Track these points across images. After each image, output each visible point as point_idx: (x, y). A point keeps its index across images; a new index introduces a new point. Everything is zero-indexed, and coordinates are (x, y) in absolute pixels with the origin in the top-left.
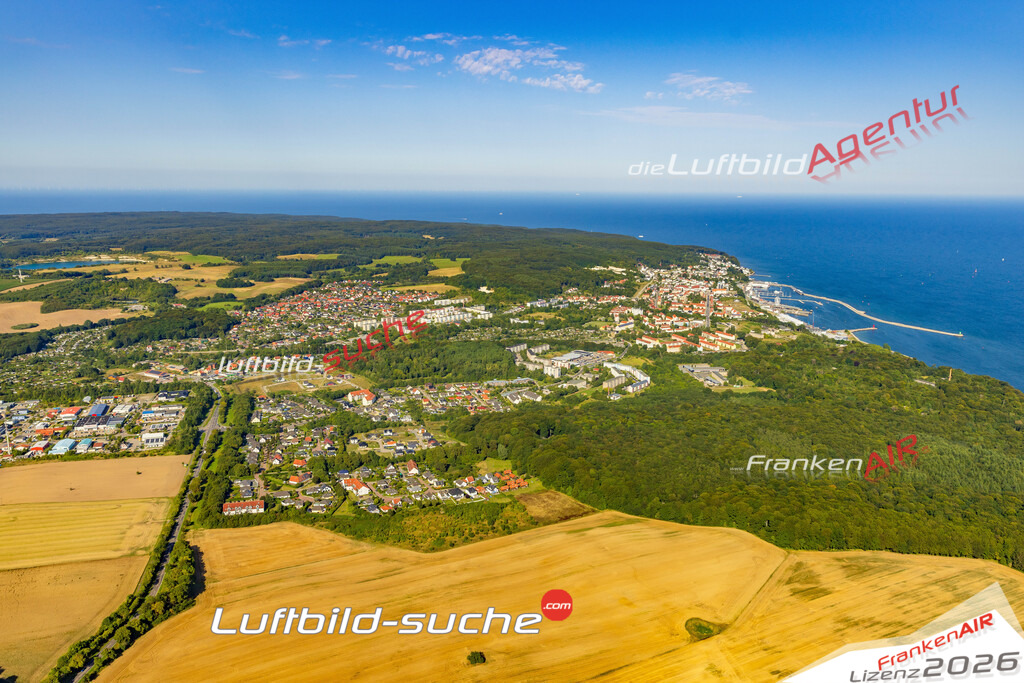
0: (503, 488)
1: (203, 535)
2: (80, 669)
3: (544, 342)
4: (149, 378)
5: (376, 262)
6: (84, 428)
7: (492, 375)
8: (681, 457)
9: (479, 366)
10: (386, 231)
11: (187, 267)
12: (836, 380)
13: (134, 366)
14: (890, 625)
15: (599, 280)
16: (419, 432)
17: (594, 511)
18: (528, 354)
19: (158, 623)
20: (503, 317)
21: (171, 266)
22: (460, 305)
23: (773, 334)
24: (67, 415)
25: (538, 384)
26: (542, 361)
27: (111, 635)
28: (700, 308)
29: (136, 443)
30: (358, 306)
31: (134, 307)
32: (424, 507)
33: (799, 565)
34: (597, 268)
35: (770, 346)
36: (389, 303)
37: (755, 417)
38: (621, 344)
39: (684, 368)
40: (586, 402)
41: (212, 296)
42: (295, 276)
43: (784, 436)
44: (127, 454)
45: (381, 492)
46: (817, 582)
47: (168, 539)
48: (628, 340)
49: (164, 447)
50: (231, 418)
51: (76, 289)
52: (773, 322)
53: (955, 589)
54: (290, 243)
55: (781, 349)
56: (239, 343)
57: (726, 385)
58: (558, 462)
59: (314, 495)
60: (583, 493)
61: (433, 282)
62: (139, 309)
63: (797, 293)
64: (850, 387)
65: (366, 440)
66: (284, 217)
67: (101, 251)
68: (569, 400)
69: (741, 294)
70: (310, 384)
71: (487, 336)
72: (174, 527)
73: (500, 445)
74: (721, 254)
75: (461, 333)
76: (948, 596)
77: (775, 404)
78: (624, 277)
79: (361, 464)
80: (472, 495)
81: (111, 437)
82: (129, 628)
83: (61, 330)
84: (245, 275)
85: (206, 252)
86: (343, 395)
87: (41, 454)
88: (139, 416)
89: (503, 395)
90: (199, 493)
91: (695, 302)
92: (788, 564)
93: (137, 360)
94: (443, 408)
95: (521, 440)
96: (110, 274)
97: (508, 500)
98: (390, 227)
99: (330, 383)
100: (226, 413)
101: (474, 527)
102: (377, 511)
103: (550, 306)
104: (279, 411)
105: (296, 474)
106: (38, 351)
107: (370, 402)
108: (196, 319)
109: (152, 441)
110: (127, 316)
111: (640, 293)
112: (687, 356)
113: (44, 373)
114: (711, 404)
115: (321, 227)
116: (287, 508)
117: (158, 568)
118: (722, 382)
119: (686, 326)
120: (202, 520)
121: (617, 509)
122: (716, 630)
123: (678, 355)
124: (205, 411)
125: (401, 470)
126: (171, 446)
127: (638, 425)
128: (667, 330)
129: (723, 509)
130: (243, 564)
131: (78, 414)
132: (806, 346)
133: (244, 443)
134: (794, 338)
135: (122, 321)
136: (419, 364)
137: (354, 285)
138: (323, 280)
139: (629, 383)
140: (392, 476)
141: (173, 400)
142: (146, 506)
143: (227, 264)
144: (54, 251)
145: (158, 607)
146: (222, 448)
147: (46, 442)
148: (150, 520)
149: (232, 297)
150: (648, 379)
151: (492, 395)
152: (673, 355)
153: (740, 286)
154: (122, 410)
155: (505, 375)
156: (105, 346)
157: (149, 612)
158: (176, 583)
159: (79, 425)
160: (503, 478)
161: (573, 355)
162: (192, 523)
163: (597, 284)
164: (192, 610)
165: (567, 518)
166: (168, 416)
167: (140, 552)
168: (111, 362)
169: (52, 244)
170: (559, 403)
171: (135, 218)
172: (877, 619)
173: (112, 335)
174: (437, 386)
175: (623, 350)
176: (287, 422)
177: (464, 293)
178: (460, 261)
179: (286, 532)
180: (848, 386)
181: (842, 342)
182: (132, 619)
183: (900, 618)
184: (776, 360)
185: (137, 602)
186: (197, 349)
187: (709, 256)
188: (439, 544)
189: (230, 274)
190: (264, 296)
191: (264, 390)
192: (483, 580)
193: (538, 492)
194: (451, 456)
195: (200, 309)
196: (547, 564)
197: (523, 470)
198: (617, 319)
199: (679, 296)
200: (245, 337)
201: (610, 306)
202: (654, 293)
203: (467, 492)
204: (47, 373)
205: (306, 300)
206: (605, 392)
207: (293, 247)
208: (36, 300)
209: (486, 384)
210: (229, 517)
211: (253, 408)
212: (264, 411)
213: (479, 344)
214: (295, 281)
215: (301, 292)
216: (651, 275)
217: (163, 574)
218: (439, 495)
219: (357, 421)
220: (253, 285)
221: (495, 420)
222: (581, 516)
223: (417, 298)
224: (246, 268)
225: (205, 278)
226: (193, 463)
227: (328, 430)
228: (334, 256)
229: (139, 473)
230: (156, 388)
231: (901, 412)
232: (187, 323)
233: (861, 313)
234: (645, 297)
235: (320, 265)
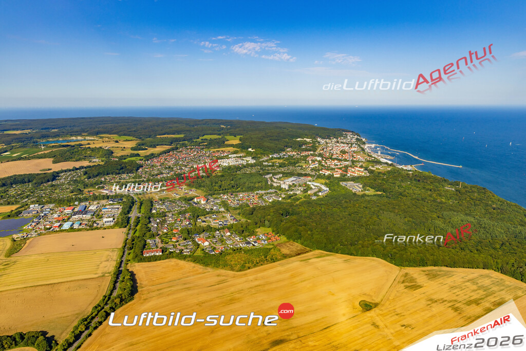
0: (269, 241)
1: (135, 266)
3: (279, 173)
4: (104, 193)
5: (201, 138)
6: (76, 217)
7: (258, 189)
8: (348, 225)
9: (252, 185)
10: (204, 124)
11: (117, 142)
12: (411, 188)
13: (97, 187)
14: (451, 301)
15: (301, 144)
16: (228, 216)
17: (311, 251)
18: (273, 179)
19: (118, 308)
20: (260, 162)
21: (109, 141)
22: (240, 157)
23: (379, 167)
24: (68, 211)
25: (279, 192)
26: (279, 182)
27: (96, 315)
28: (346, 156)
29: (100, 223)
30: (195, 158)
31: (94, 160)
32: (235, 250)
33: (406, 274)
34: (299, 139)
35: (379, 173)
36: (209, 156)
37: (378, 206)
38: (313, 173)
39: (343, 184)
40: (301, 200)
41: (129, 154)
42: (166, 145)
43: (392, 214)
44: (97, 228)
45: (214, 244)
46: (416, 282)
47: (119, 268)
48: (316, 171)
49: (114, 225)
50: (143, 210)
51: (68, 153)
52: (379, 162)
54: (162, 130)
55: (384, 174)
56: (143, 176)
57: (362, 191)
58: (293, 229)
59: (184, 246)
60: (306, 243)
61: (227, 147)
62: (97, 161)
63: (387, 149)
64: (417, 191)
65: (205, 219)
66: (158, 119)
67: (77, 135)
68: (294, 199)
69: (363, 150)
70: (177, 194)
71: (254, 171)
72: (121, 262)
73: (266, 221)
74: (352, 132)
75: (242, 170)
76: (475, 287)
77: (386, 200)
78: (311, 143)
79: (204, 231)
80: (255, 244)
81: (89, 221)
82: (105, 311)
83: (62, 171)
84: (143, 145)
85: (125, 135)
86: (192, 199)
87: (57, 229)
88: (101, 211)
89: (264, 198)
90: (131, 246)
91: (343, 154)
92: (401, 273)
93: (98, 184)
94: (238, 204)
95: (275, 219)
96: (82, 145)
97: (272, 247)
98: (205, 122)
99: (186, 193)
100: (140, 208)
101: (258, 259)
102: (213, 253)
103: (280, 157)
104: (164, 207)
105: (175, 236)
106: (52, 181)
107: (205, 202)
108: (123, 165)
109: (108, 222)
110: (92, 164)
111: (319, 150)
112: (343, 178)
113: (56, 191)
114: (358, 200)
115: (175, 123)
116: (172, 252)
117: (116, 282)
118: (360, 190)
119: (341, 164)
120: (134, 259)
121: (321, 249)
122: (373, 306)
123: (339, 178)
124: (131, 207)
125: (222, 233)
126: (116, 224)
127: (327, 211)
128: (333, 167)
129: (369, 249)
130: (154, 279)
131: (73, 210)
132: (395, 173)
133: (150, 222)
134: (389, 169)
135: (89, 167)
136: (225, 184)
137: (192, 149)
138: (178, 147)
139: (320, 191)
140: (218, 236)
141: (116, 203)
142: (107, 253)
143: (135, 140)
144: (56, 135)
145: (118, 301)
146: (140, 225)
147: (59, 224)
148: (110, 259)
149: (138, 155)
150: (328, 189)
151: (259, 198)
152: (337, 178)
153: (362, 146)
154: (93, 208)
155: (264, 188)
156: (82, 178)
157: (113, 303)
158: (125, 289)
159: (74, 215)
160: (269, 236)
161: (293, 179)
162: (129, 260)
163: (300, 146)
164: (133, 302)
165: (299, 254)
166: (114, 210)
167: (107, 275)
168: (86, 186)
169: (55, 132)
170: (289, 201)
171: (91, 120)
172: (445, 299)
173: (86, 173)
174: (234, 194)
175: (315, 176)
176: (168, 212)
177: (242, 152)
178: (238, 137)
179: (173, 264)
181: (410, 171)
182: (105, 307)
184: (383, 179)
185: (107, 298)
186: (124, 179)
187: (347, 133)
188: (243, 268)
189: (136, 144)
190: (152, 154)
191: (157, 197)
192: (265, 285)
193: (285, 242)
194: (244, 226)
195: (124, 161)
196: (293, 276)
197: (276, 232)
198: (310, 162)
199: (336, 151)
200: (146, 173)
201: (307, 156)
202: (325, 150)
203: (253, 243)
204: (57, 191)
205: (171, 156)
206: (309, 195)
207: (163, 132)
208: (50, 158)
209: (256, 193)
210: (146, 257)
211: (152, 206)
212: (158, 207)
213: (251, 175)
214: (166, 147)
215: (169, 152)
216: (323, 142)
217: (118, 285)
218: (241, 245)
219: (200, 211)
220: (147, 149)
221: (262, 209)
222: (305, 253)
223: (221, 154)
224: (143, 142)
225: (125, 146)
226: (127, 232)
227: (187, 215)
228: (182, 136)
229: (103, 237)
230: (108, 197)
231: (441, 203)
232: (119, 167)
233: (417, 158)
234: (321, 152)
235: (177, 140)
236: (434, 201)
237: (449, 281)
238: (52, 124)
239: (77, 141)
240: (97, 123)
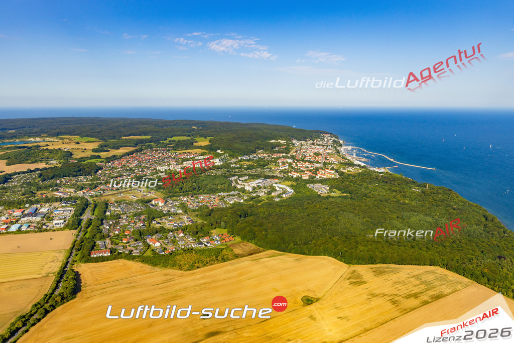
0: (222, 241)
1: (81, 266)
2: (21, 328)
3: (245, 175)
4: (58, 195)
5: (169, 139)
6: (25, 219)
7: (220, 191)
8: (304, 225)
9: (214, 187)
10: (174, 125)
11: (78, 143)
12: (377, 190)
13: (50, 189)
14: (391, 295)
15: (273, 146)
16: (185, 217)
17: (264, 251)
18: (238, 181)
19: (58, 306)
20: (227, 164)
21: (70, 143)
23: (351, 170)
24: (17, 213)
25: (242, 194)
26: (244, 184)
27: (36, 313)
28: (319, 159)
29: (50, 225)
30: (159, 160)
31: (51, 162)
32: (185, 251)
33: (354, 271)
34: (272, 141)
35: (349, 175)
36: (174, 158)
37: (339, 207)
38: (282, 176)
39: (309, 186)
40: (264, 202)
41: (89, 156)
42: (130, 146)
43: (352, 215)
44: (46, 230)
45: (166, 245)
46: (361, 279)
47: (64, 268)
48: (285, 173)
49: (64, 227)
50: (96, 213)
51: (23, 154)
52: (351, 164)
53: (421, 279)
54: (128, 131)
55: (354, 176)
56: (102, 178)
57: (328, 193)
58: (248, 229)
59: (134, 247)
60: (259, 243)
61: (195, 149)
62: (54, 163)
63: (364, 151)
64: (383, 193)
65: (160, 221)
66: (126, 119)
67: (36, 136)
68: (255, 201)
69: (338, 152)
70: (135, 196)
71: (220, 173)
72: (67, 263)
73: (222, 222)
74: (330, 134)
75: (207, 172)
76: (418, 282)
77: (349, 201)
78: (285, 145)
79: (157, 232)
80: (208, 245)
81: (38, 223)
82: (44, 309)
83: (15, 174)
84: (105, 146)
85: (87, 136)
86: (150, 201)
87: (4, 231)
88: (52, 213)
89: (225, 199)
90: (79, 247)
91: (317, 156)
92: (349, 271)
93: (52, 187)
94: (197, 206)
95: (232, 220)
96: (40, 147)
97: (224, 247)
98: (176, 123)
99: (144, 196)
100: (94, 210)
101: (208, 259)
102: (163, 253)
103: (250, 159)
104: (119, 209)
105: (126, 237)
106: (4, 183)
107: (163, 204)
108: (81, 167)
109: (58, 224)
110: (48, 166)
111: (292, 152)
112: (312, 180)
114: (320, 201)
116: (121, 253)
117: (59, 282)
118: (326, 192)
119: (312, 167)
120: (80, 260)
121: (275, 249)
122: (315, 301)
123: (307, 180)
124: (84, 210)
125: (175, 234)
126: (67, 226)
127: (286, 212)
128: (303, 169)
129: (321, 248)
130: (100, 279)
131: (22, 212)
132: (365, 175)
133: (102, 224)
134: (360, 171)
135: (45, 169)
136: (186, 186)
137: (158, 150)
138: (143, 148)
139: (284, 193)
140: (171, 237)
141: (69, 205)
142: (54, 254)
143: (97, 141)
144: (13, 136)
145: (58, 299)
146: (91, 226)
147: (7, 226)
148: (56, 260)
149: (99, 157)
150: (293, 191)
151: (220, 200)
152: (305, 180)
153: (338, 148)
154: (44, 210)
155: (227, 190)
156: (37, 181)
157: (54, 301)
158: (67, 288)
159: (23, 217)
160: (223, 237)
161: (259, 181)
162: (76, 261)
163: (272, 148)
164: (75, 300)
165: (251, 254)
166: (66, 212)
167: (50, 275)
168: (39, 188)
169: (13, 133)
170: (251, 202)
171: (53, 120)
172: (386, 293)
173: (40, 175)
174: (195, 196)
175: (282, 178)
176: (123, 214)
177: (210, 153)
178: (209, 138)
179: (121, 264)
180: (382, 192)
181: (382, 173)
182: (46, 305)
183: (396, 292)
184: (351, 181)
185: (48, 297)
186: (81, 181)
187: (325, 135)
188: (192, 267)
189: (98, 146)
190: (114, 156)
191: (113, 199)
192: (211, 283)
193: (239, 243)
194: (199, 227)
195: (83, 163)
196: (241, 275)
197: (232, 233)
198: (280, 164)
199: (310, 153)
200: (105, 175)
201: (278, 158)
202: (298, 152)
203: (206, 244)
204: (8, 194)
205: (134, 158)
206: (273, 197)
207: (129, 133)
208: (4, 159)
209: (217, 195)
210: (93, 258)
211: (107, 208)
212: (112, 209)
213: (215, 177)
214: (129, 149)
215: (132, 154)
216: (298, 144)
217: (61, 284)
218: (193, 245)
219: (156, 213)
220: (109, 151)
221: (220, 211)
222: (258, 253)
223: (187, 156)
224: (106, 143)
225: (86, 148)
226: (77, 233)
227: (142, 217)
228: (149, 137)
229: (51, 239)
230: (61, 200)
231: (404, 204)
232: (77, 169)
233: (392, 160)
234: (294, 154)
235: (142, 141)
236: (397, 202)
237: (394, 277)
238: (9, 125)
239: (36, 142)
240: (59, 123)
